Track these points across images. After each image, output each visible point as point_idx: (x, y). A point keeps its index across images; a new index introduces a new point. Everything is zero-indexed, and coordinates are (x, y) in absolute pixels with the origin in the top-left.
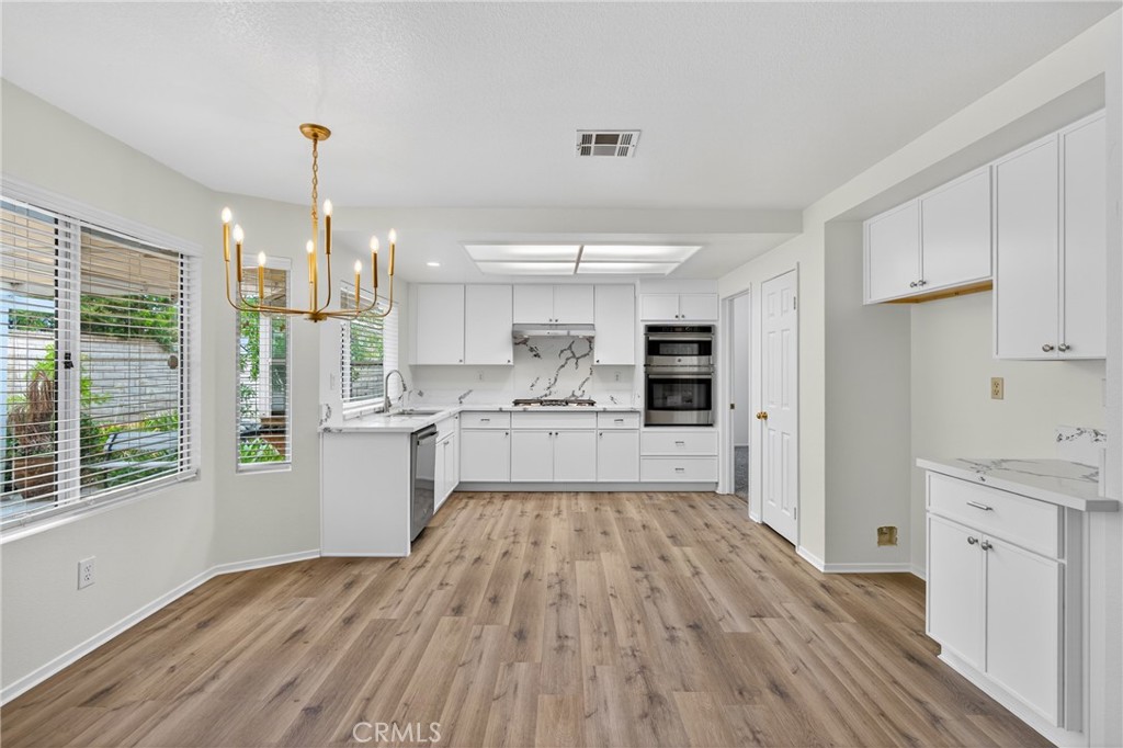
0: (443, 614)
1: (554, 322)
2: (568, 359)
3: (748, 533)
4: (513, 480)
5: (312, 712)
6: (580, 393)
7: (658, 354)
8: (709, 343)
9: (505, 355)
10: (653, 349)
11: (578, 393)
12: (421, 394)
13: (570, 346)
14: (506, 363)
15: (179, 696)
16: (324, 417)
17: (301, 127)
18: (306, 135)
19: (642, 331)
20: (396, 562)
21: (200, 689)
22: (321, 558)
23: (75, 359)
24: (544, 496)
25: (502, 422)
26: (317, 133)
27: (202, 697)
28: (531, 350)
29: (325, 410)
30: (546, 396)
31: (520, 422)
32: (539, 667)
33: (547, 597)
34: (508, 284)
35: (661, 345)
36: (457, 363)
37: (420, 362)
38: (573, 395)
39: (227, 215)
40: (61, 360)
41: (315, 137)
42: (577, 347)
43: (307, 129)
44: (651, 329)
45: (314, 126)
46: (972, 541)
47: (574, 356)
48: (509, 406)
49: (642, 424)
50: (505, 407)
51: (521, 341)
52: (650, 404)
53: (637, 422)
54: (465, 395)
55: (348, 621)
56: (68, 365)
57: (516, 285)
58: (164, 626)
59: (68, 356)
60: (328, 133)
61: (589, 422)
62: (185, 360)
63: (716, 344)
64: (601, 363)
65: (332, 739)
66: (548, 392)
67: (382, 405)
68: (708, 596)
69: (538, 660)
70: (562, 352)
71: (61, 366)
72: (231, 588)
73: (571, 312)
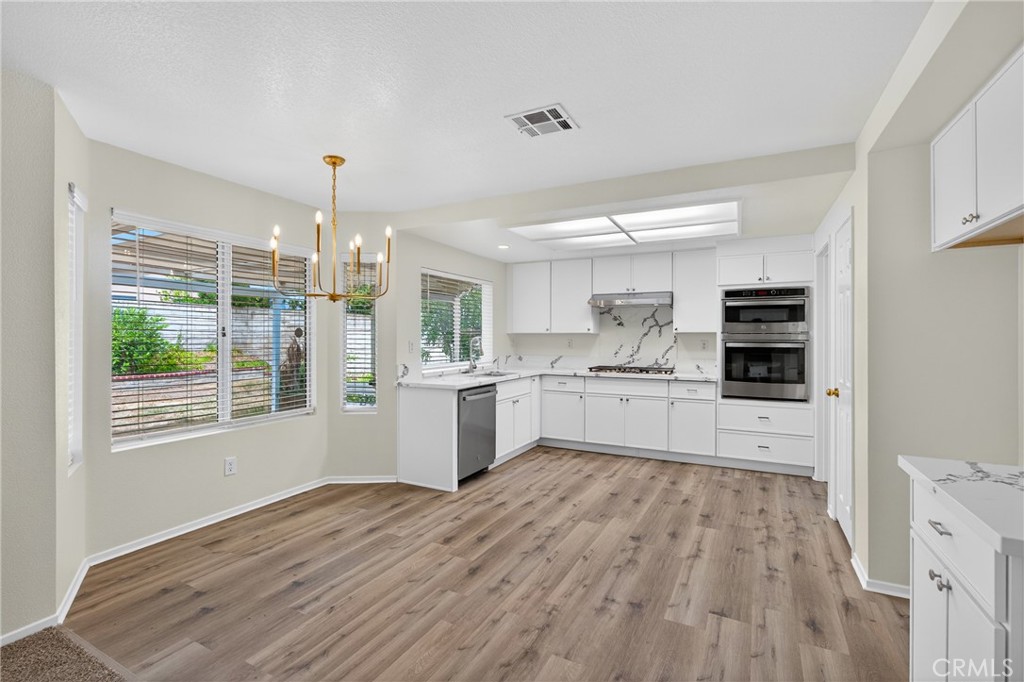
0: (434, 541)
1: (631, 291)
2: (651, 327)
3: (807, 527)
4: (587, 441)
5: (297, 584)
6: (664, 361)
7: (737, 320)
8: (802, 307)
9: (588, 325)
10: (731, 315)
11: (661, 361)
12: (520, 359)
13: (653, 316)
14: (586, 331)
15: (245, 554)
16: (400, 374)
17: (324, 158)
18: (328, 163)
19: (719, 295)
20: (440, 495)
21: (257, 553)
22: (397, 483)
23: (228, 331)
24: (612, 458)
25: (576, 385)
26: (335, 161)
27: (256, 557)
28: (615, 319)
29: (401, 369)
30: (629, 363)
31: (594, 387)
32: (463, 598)
33: (528, 544)
34: (588, 258)
35: (741, 311)
36: (544, 331)
37: (515, 331)
38: (656, 363)
39: (277, 230)
40: (220, 331)
41: (334, 164)
42: (659, 314)
43: (328, 160)
44: (729, 294)
45: (330, 157)
46: (933, 576)
47: (657, 324)
48: (586, 372)
49: (719, 396)
50: (579, 373)
51: (606, 311)
52: (728, 375)
53: (712, 393)
54: (556, 360)
55: (371, 531)
56: (224, 335)
57: (594, 257)
58: (275, 510)
59: (224, 329)
60: (343, 160)
61: (661, 390)
62: (307, 331)
63: (811, 307)
64: (679, 331)
65: (291, 606)
66: (631, 359)
67: (467, 367)
68: (684, 581)
69: (467, 594)
70: (645, 320)
71: (220, 335)
72: (329, 494)
73: (648, 281)
